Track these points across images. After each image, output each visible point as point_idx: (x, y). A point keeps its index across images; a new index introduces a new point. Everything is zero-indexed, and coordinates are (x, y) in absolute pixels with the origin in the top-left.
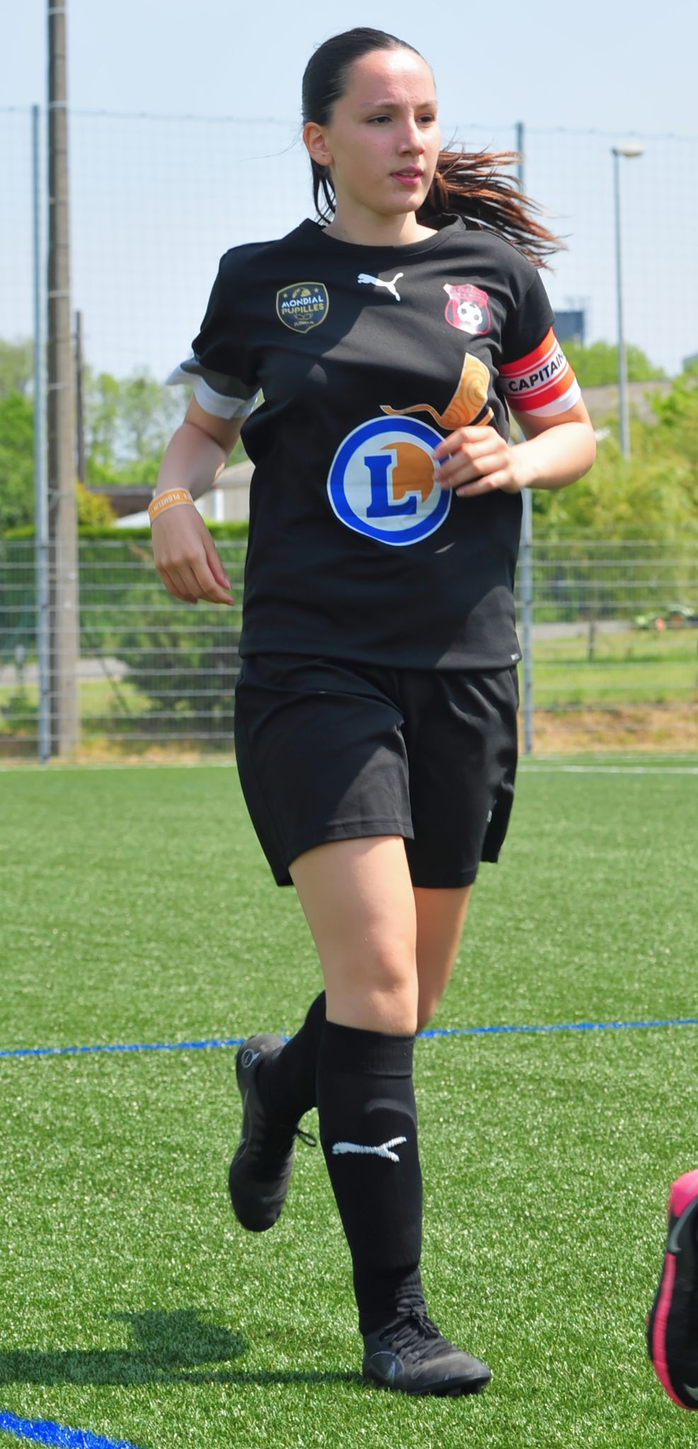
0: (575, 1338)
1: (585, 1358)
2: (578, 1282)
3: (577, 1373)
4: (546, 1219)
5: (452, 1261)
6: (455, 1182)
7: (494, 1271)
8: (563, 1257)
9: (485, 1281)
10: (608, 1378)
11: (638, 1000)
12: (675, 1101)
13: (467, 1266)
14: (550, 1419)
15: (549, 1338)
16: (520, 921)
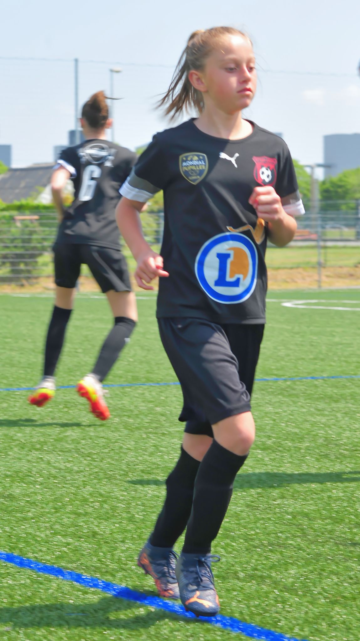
0: (101, 495)
1: (105, 502)
2: (101, 475)
3: (102, 507)
4: (89, 453)
5: (55, 468)
6: (56, 440)
7: (70, 471)
8: (96, 467)
9: (67, 474)
10: (114, 509)
11: (121, 377)
12: (136, 412)
13: (60, 469)
14: (93, 523)
15: (91, 494)
16: (77, 349)
